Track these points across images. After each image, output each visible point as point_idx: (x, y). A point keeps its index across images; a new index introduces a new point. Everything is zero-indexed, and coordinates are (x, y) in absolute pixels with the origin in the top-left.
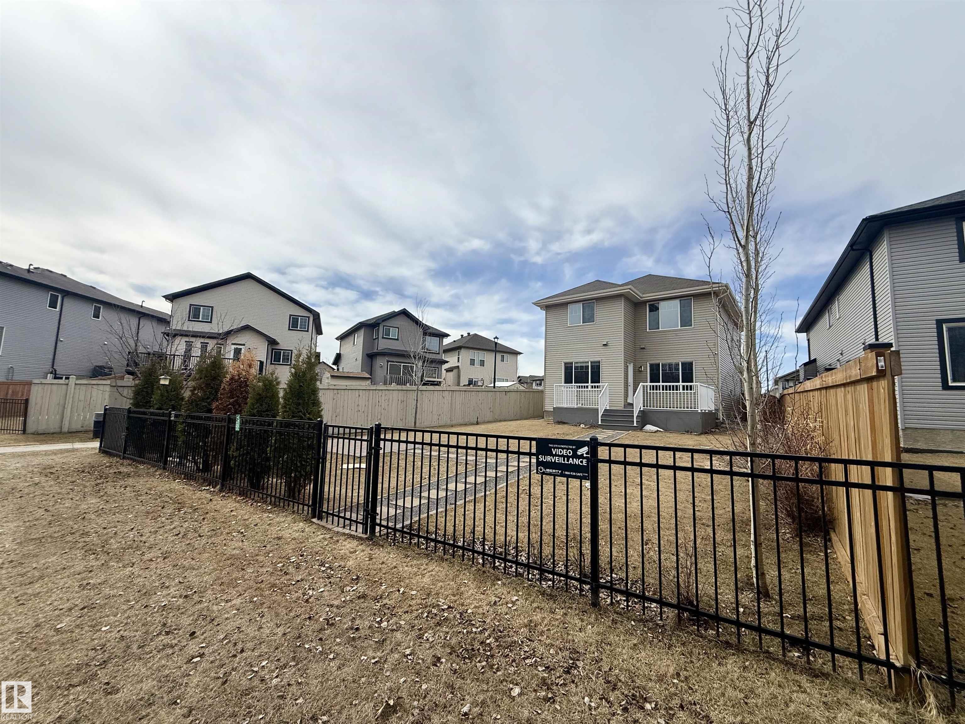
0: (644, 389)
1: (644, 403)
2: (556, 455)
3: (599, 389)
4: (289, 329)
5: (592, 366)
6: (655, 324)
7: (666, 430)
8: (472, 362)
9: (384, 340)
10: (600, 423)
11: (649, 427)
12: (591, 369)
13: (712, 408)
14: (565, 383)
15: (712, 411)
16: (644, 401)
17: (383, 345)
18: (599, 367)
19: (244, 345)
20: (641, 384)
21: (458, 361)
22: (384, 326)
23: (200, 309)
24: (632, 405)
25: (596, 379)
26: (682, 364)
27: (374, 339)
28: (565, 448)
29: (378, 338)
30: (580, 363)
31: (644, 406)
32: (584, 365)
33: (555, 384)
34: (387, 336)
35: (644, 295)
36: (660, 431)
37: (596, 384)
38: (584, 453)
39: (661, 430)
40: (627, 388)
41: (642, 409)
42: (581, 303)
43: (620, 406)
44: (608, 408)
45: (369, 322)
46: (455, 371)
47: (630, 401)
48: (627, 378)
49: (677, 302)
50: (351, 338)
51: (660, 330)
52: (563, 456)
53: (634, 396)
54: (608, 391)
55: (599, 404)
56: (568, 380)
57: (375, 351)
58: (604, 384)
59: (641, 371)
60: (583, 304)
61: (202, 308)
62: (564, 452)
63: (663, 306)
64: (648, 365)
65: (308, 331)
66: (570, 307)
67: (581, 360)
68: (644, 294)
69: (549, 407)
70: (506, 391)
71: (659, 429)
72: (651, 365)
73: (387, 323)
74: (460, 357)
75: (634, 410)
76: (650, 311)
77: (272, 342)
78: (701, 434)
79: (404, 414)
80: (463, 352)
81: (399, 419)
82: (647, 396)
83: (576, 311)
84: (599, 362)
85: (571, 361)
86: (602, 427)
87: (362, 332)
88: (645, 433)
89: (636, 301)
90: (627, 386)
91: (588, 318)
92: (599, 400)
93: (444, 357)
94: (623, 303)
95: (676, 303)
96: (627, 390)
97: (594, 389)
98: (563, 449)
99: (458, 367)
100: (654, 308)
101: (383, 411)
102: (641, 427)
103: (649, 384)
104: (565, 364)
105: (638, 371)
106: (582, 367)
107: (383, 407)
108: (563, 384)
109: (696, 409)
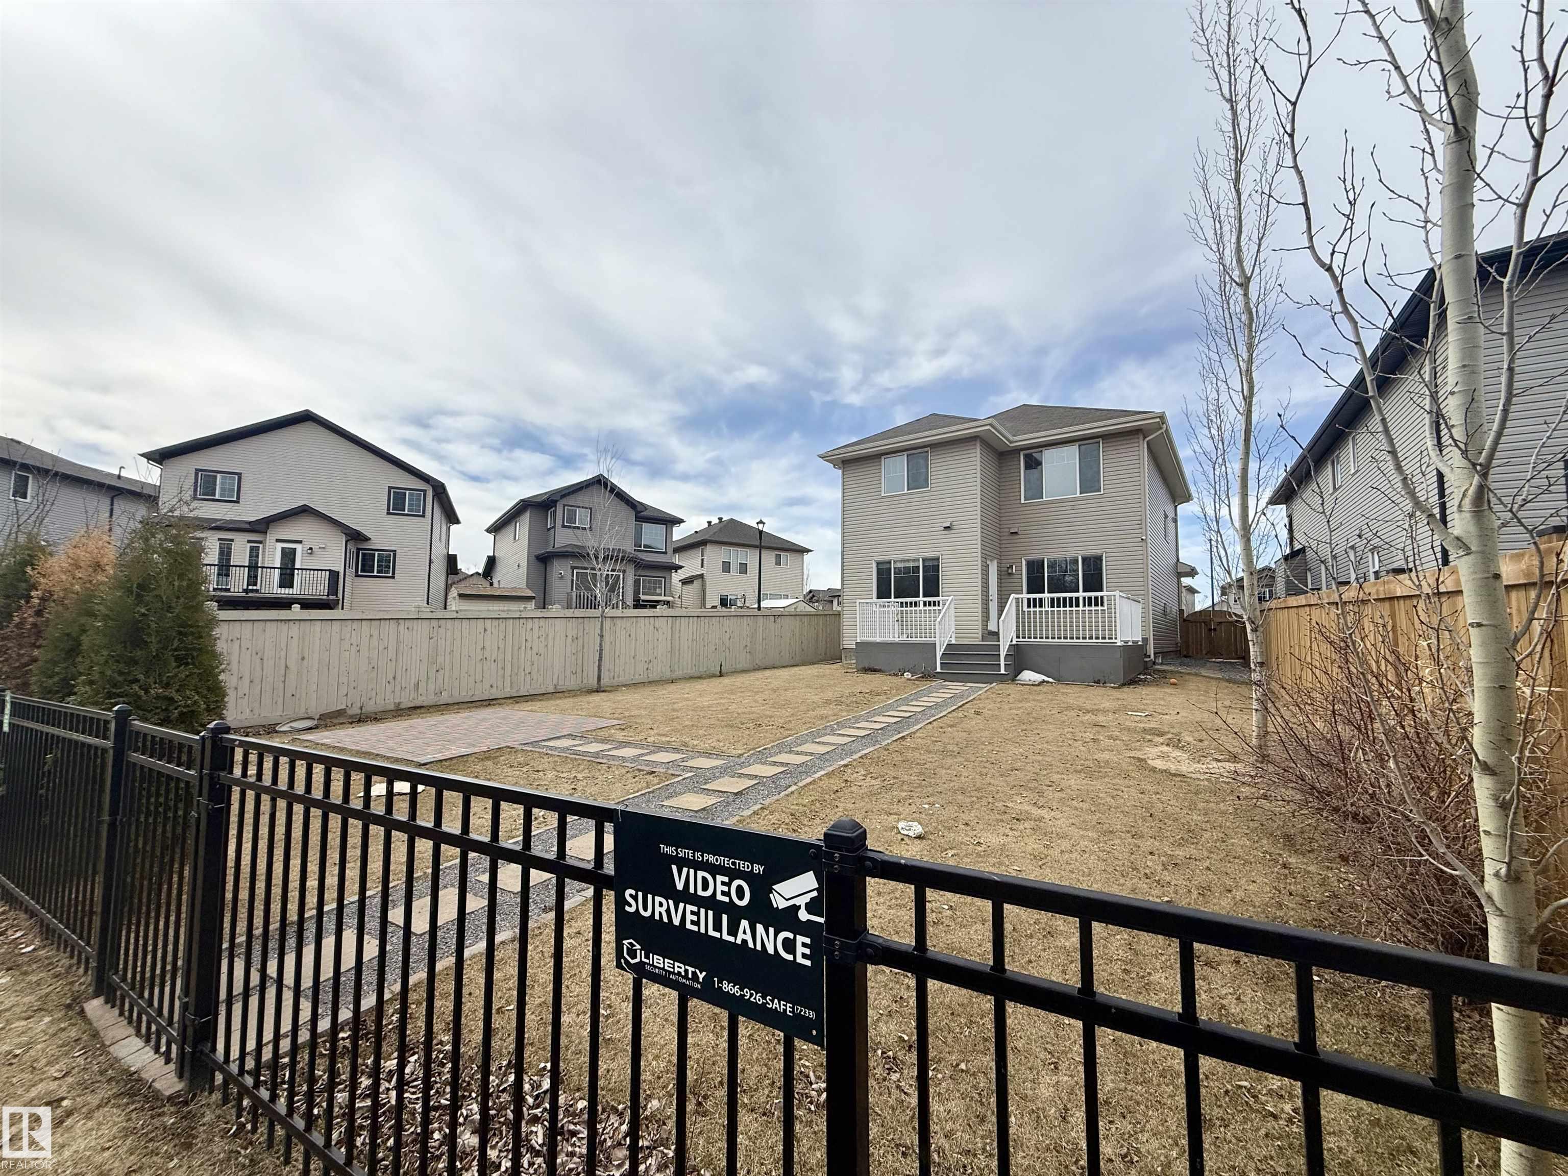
0: (1017, 606)
1: (1018, 630)
2: (685, 897)
3: (937, 608)
4: (389, 513)
5: (924, 567)
6: (1036, 491)
7: (1059, 680)
8: (726, 567)
9: (565, 530)
10: (939, 670)
11: (1028, 676)
12: (924, 571)
13: (1138, 638)
14: (878, 598)
15: (1137, 642)
16: (1018, 626)
17: (563, 539)
18: (936, 568)
19: (300, 542)
20: (1012, 596)
21: (702, 566)
22: (564, 506)
23: (216, 477)
24: (996, 634)
25: (932, 588)
26: (1084, 559)
27: (549, 529)
28: (722, 870)
29: (554, 527)
30: (904, 561)
31: (1018, 637)
32: (911, 564)
33: (858, 601)
34: (569, 523)
35: (1016, 438)
36: (1048, 682)
37: (932, 599)
38: (802, 901)
39: (1051, 680)
40: (988, 604)
41: (1014, 642)
42: (905, 453)
43: (974, 637)
44: (953, 642)
45: (539, 500)
46: (697, 584)
47: (992, 627)
48: (988, 587)
49: (1074, 450)
50: (509, 530)
51: (1045, 499)
52: (710, 903)
53: (999, 618)
54: (952, 611)
55: (937, 635)
56: (883, 593)
57: (550, 549)
58: (946, 598)
59: (1010, 574)
60: (908, 456)
61: (219, 475)
62: (718, 886)
63: (1049, 457)
64: (1024, 563)
65: (423, 516)
66: (886, 462)
67: (907, 557)
68: (1014, 436)
69: (849, 643)
70: (777, 615)
71: (1046, 679)
72: (1030, 564)
73: (571, 500)
74: (705, 558)
75: (1001, 643)
76: (1026, 468)
77: (355, 537)
78: (1123, 685)
79: (580, 662)
80: (710, 550)
81: (568, 673)
82: (1024, 618)
83: (897, 467)
84: (938, 559)
85: (886, 558)
86: (945, 677)
87: (526, 518)
88: (1022, 688)
89: (1002, 449)
90: (988, 600)
91: (918, 480)
92: (937, 627)
93: (676, 560)
94: (978, 451)
95: (1072, 454)
96: (988, 609)
97: (927, 608)
98: (714, 870)
99: (701, 576)
100: (1033, 464)
101: (535, 658)
102: (1013, 675)
103: (1025, 596)
104: (878, 563)
105: (1005, 574)
106: (907, 569)
107: (535, 650)
108: (875, 600)
109: (1114, 641)
